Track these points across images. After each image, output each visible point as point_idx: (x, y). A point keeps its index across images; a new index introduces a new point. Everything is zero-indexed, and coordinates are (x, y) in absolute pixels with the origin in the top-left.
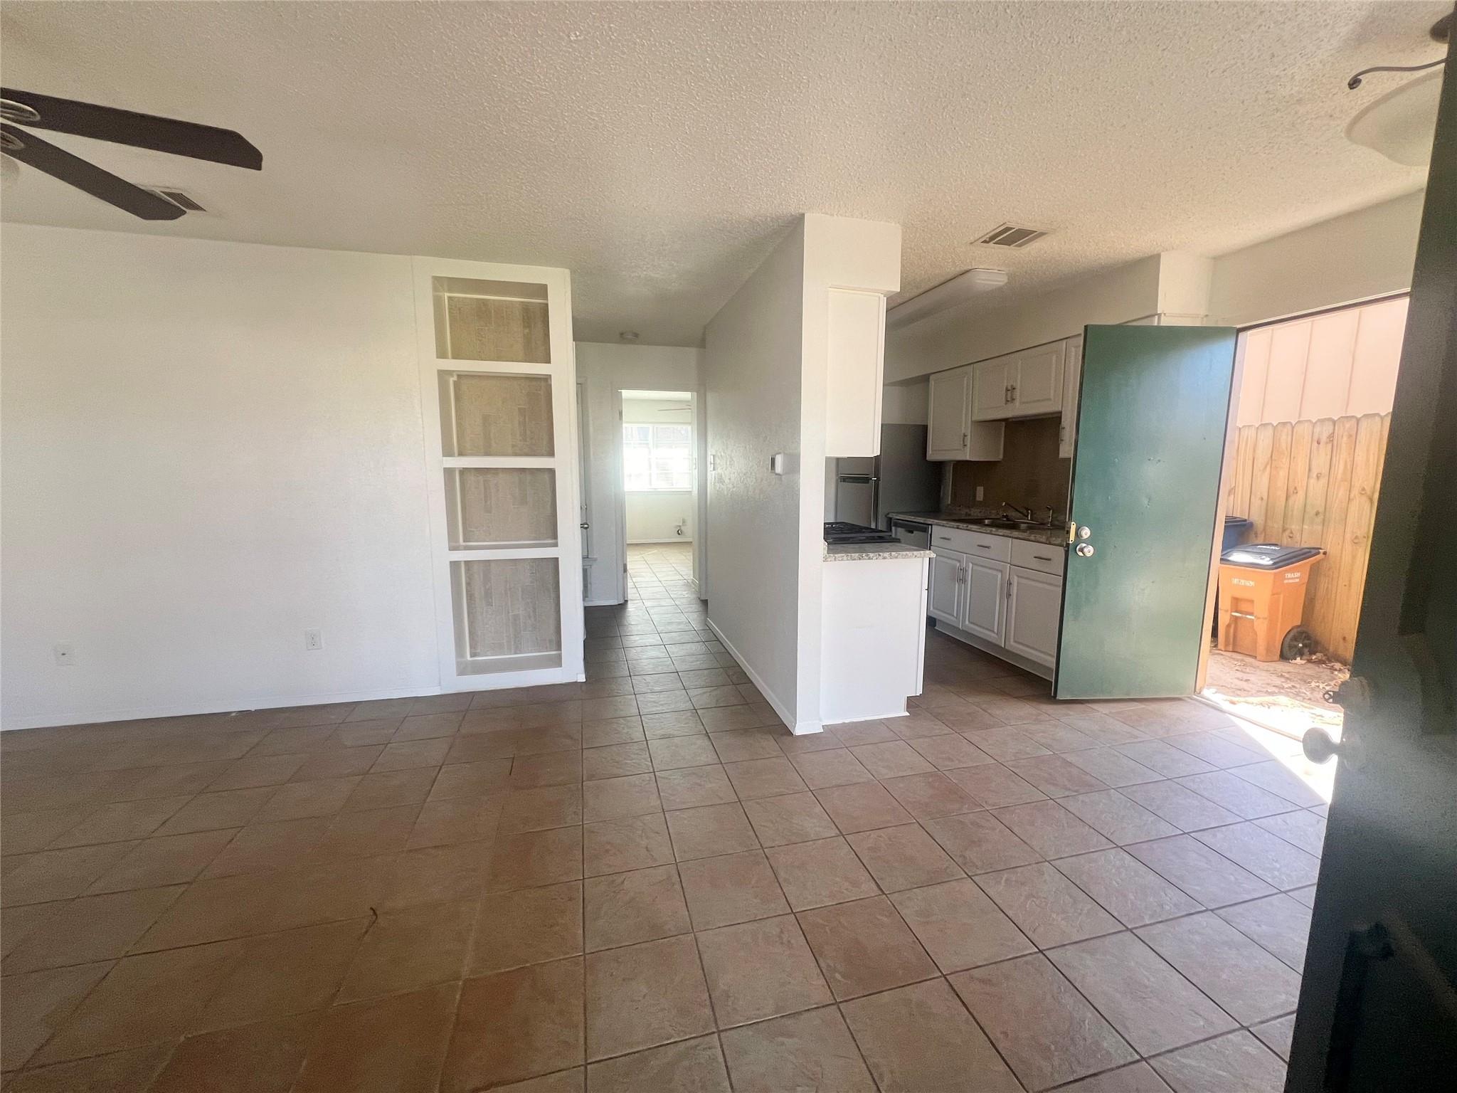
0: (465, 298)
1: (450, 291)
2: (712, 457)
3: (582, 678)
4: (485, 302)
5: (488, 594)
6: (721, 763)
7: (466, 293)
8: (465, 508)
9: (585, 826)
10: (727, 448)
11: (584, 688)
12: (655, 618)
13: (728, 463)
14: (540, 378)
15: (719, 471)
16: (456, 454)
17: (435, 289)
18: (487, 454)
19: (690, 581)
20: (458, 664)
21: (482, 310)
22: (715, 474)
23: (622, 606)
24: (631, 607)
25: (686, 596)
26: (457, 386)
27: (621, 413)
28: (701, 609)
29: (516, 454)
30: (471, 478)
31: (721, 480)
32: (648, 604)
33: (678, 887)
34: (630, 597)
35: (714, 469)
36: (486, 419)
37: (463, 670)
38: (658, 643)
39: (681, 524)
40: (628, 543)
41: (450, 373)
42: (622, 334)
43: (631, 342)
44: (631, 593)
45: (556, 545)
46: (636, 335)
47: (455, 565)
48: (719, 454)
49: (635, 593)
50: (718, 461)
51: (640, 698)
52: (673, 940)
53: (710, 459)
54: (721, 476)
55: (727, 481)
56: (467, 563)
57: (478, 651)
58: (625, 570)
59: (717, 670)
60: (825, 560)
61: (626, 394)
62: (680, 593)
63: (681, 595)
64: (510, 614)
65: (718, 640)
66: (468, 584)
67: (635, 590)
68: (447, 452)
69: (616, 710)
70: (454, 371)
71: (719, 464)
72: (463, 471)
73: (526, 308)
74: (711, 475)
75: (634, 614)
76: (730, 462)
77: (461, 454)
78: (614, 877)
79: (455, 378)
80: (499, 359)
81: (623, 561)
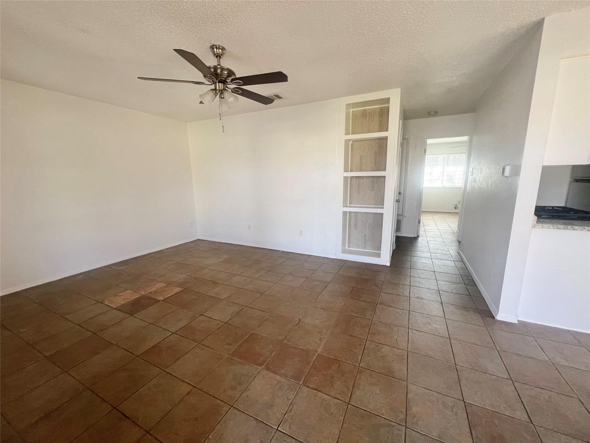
0: (358, 110)
1: (353, 108)
2: (472, 168)
3: (388, 264)
4: (365, 110)
5: (356, 225)
6: (445, 318)
7: (359, 108)
8: (351, 191)
9: (373, 321)
10: (480, 163)
11: (388, 268)
12: (431, 246)
13: (480, 172)
14: (384, 138)
15: (474, 176)
16: (349, 171)
17: (347, 109)
18: (361, 171)
19: (455, 231)
20: (342, 249)
21: (364, 114)
22: (472, 178)
23: (416, 238)
24: (420, 239)
25: (451, 238)
26: (352, 145)
27: (425, 150)
28: (457, 245)
29: (371, 171)
30: (354, 180)
31: (475, 181)
32: (428, 239)
33: (405, 361)
34: (420, 234)
35: (472, 175)
36: (361, 157)
37: (344, 251)
38: (429, 257)
39: (457, 204)
40: (422, 210)
41: (350, 140)
42: (429, 113)
43: (433, 116)
44: (421, 233)
45: (383, 208)
46: (436, 112)
47: (345, 213)
48: (475, 167)
49: (424, 233)
50: (474, 171)
51: (412, 278)
52: (397, 380)
53: (471, 170)
54: (475, 179)
55: (478, 181)
56: (350, 212)
57: (351, 246)
58: (419, 222)
59: (458, 276)
60: (534, 226)
61: (429, 141)
62: (448, 236)
63: (448, 237)
64: (363, 234)
65: (463, 262)
66: (349, 220)
67: (424, 232)
68: (346, 170)
69: (400, 281)
70: (351, 139)
71: (475, 172)
72: (352, 178)
73: (381, 109)
74: (470, 178)
75: (421, 242)
76: (481, 171)
77: (351, 171)
78: (379, 345)
79: (352, 142)
80: (368, 132)
81: (419, 217)
